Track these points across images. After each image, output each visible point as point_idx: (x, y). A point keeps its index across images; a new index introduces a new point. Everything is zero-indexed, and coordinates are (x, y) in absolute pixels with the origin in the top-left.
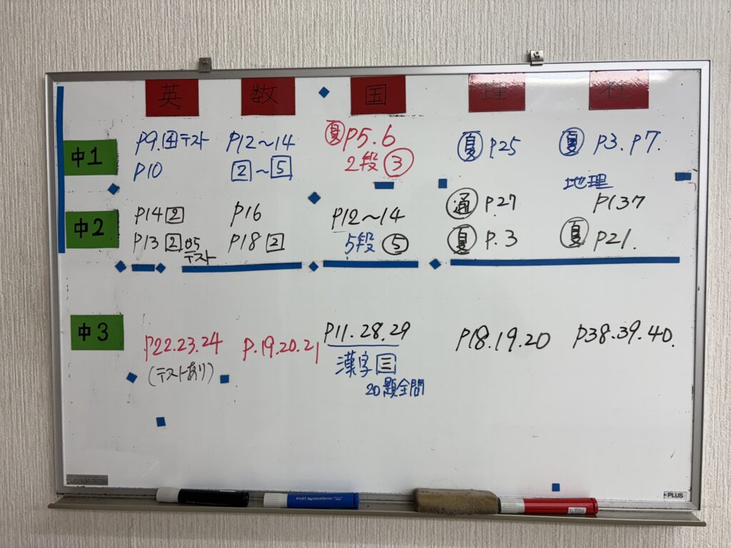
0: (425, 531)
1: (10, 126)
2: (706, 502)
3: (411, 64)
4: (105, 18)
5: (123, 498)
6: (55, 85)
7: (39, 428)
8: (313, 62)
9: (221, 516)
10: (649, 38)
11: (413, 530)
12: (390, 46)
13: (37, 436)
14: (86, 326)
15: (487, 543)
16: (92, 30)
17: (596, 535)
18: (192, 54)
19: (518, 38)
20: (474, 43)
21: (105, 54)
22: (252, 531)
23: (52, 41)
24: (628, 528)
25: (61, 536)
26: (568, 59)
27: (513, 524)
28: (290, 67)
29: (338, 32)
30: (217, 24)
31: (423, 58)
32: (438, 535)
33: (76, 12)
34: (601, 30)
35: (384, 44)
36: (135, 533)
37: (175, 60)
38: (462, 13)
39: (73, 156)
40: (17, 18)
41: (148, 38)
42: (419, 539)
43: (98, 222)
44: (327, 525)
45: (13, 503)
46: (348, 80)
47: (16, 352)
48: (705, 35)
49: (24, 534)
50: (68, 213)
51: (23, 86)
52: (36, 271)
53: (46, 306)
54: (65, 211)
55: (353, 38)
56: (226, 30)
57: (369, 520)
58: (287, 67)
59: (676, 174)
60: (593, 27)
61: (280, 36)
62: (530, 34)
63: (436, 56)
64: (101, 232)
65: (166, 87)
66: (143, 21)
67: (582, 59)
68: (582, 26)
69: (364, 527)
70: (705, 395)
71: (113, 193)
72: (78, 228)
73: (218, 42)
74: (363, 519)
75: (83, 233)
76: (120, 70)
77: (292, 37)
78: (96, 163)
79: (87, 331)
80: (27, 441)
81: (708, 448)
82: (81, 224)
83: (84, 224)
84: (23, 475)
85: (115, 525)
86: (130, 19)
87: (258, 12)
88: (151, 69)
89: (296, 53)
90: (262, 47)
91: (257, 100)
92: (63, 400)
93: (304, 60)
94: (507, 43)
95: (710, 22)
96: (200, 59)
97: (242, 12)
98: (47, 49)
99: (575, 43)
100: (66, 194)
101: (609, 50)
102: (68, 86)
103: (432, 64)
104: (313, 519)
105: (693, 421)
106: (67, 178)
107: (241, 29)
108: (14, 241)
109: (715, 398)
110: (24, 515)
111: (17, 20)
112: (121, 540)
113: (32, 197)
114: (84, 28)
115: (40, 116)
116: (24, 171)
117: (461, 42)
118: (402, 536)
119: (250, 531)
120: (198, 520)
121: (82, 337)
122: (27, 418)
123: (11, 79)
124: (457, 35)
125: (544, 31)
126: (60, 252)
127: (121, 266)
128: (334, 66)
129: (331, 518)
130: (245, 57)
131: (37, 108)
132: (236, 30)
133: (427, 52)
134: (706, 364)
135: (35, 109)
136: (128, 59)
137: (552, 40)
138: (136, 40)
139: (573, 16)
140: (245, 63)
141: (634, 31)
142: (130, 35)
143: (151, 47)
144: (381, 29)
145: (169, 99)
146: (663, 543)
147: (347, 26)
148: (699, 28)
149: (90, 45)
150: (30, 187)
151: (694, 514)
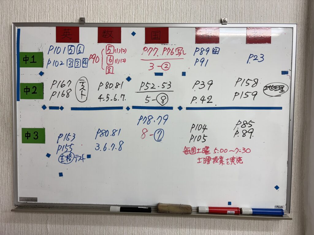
0: (174, 222)
2: (292, 210)
3: (171, 23)
5: (44, 207)
6: (17, 28)
7: (7, 177)
8: (129, 21)
9: (87, 215)
10: (272, 14)
11: (169, 221)
12: (162, 15)
13: (7, 180)
14: (29, 133)
15: (200, 227)
16: (33, 5)
17: (246, 224)
18: (77, 16)
19: (217, 13)
20: (198, 14)
21: (38, 15)
22: (100, 222)
23: (15, 9)
24: (260, 221)
25: (17, 224)
26: (237, 22)
27: (211, 219)
28: (119, 23)
29: (140, 8)
30: (87, 3)
31: (176, 20)
32: (179, 224)
34: (252, 10)
35: (160, 14)
36: (49, 222)
37: (69, 18)
38: (193, 1)
39: (24, 59)
41: (57, 9)
42: (172, 225)
43: (34, 88)
44: (132, 219)
46: (144, 28)
50: (21, 84)
51: (2, 28)
52: (7, 109)
53: (11, 124)
54: (20, 83)
55: (146, 11)
56: (91, 5)
57: (150, 217)
58: (118, 22)
59: (282, 71)
60: (248, 8)
61: (115, 9)
62: (222, 11)
63: (182, 19)
64: (36, 92)
65: (65, 30)
66: (55, 1)
67: (243, 22)
68: (243, 8)
69: (148, 220)
70: (293, 165)
71: (41, 75)
72: (26, 90)
73: (88, 11)
74: (148, 217)
75: (28, 92)
76: (45, 22)
77: (120, 10)
78: (34, 62)
79: (29, 135)
81: (294, 187)
82: (27, 89)
85: (40, 219)
88: (58, 22)
89: (122, 17)
90: (107, 14)
91: (104, 36)
92: (18, 165)
93: (125, 20)
94: (212, 15)
95: (297, 8)
96: (80, 18)
98: (13, 12)
99: (240, 16)
100: (20, 76)
101: (255, 18)
102: (22, 28)
103: (180, 23)
104: (126, 216)
105: (288, 176)
106: (21, 68)
107: (98, 6)
112: (43, 225)
113: (6, 76)
114: (29, 2)
115: (9, 41)
116: (2, 65)
117: (192, 14)
118: (165, 224)
119: (99, 222)
120: (76, 217)
121: (27, 138)
122: (2, 172)
124: (191, 11)
125: (228, 10)
126: (17, 100)
127: (44, 107)
128: (138, 22)
129: (134, 216)
130: (100, 18)
132: (96, 6)
133: (178, 17)
134: (293, 152)
135: (7, 38)
136: (48, 17)
137: (231, 13)
138: (52, 9)
139: (240, 4)
140: (100, 20)
141: (265, 11)
142: (49, 7)
143: (58, 12)
144: (158, 7)
145: (66, 35)
146: (274, 227)
147: (143, 5)
148: (292, 10)
149: (32, 11)
150: (5, 72)
151: (288, 215)
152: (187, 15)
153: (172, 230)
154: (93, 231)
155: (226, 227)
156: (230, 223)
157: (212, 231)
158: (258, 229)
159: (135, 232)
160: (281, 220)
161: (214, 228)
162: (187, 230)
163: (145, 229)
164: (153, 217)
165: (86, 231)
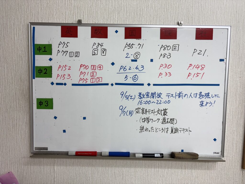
0: (144, 164)
1: (17, 38)
2: (225, 155)
3: (143, 24)
4: (48, 6)
5: (53, 154)
6: (32, 26)
7: (26, 133)
8: (113, 22)
9: (82, 160)
10: (213, 19)
11: (140, 163)
12: (137, 18)
13: (25, 136)
15: (162, 167)
16: (44, 9)
17: (193, 165)
18: (76, 18)
19: (175, 17)
20: (162, 18)
21: (48, 17)
22: (92, 164)
23: (31, 12)
24: (203, 163)
25: (32, 166)
26: (190, 24)
27: (169, 161)
29: (121, 13)
30: (84, 9)
31: (147, 22)
32: (147, 165)
33: (39, 3)
34: (200, 16)
35: (135, 17)
36: (56, 165)
37: (70, 20)
38: (159, 9)
39: (38, 49)
40: (20, 4)
41: (62, 13)
42: (142, 166)
43: (46, 70)
44: (114, 162)
45: (17, 156)
46: (124, 28)
47: (19, 109)
48: (230, 19)
49: (20, 166)
50: (36, 67)
51: (21, 26)
52: (25, 84)
53: (29, 95)
55: (126, 15)
56: (86, 11)
57: (127, 161)
58: (105, 23)
59: (220, 59)
60: (197, 15)
61: (103, 14)
62: (179, 16)
63: (151, 22)
64: (46, 73)
65: (68, 28)
66: (60, 7)
67: (194, 24)
68: (194, 14)
69: (125, 163)
70: (226, 124)
71: (50, 61)
73: (84, 15)
74: (125, 161)
75: (41, 73)
76: (53, 22)
77: (107, 14)
78: (45, 51)
79: (41, 103)
80: (22, 137)
81: (226, 139)
82: (40, 70)
83: (41, 70)
84: (20, 147)
85: (50, 163)
86: (56, 6)
87: (96, 6)
88: (63, 23)
89: (108, 19)
90: (97, 17)
91: (96, 33)
93: (110, 22)
94: (172, 19)
95: (231, 14)
96: (78, 20)
97: (92, 6)
98: (29, 15)
99: (192, 19)
100: (35, 61)
101: (202, 22)
102: (37, 27)
103: (149, 24)
104: (110, 160)
105: (222, 132)
106: (36, 56)
108: (18, 75)
109: (229, 125)
110: (20, 160)
111: (20, 5)
112: (51, 167)
113: (24, 61)
114: (41, 9)
115: (27, 36)
116: (22, 53)
117: (158, 18)
118: (137, 165)
120: (75, 161)
121: (40, 105)
122: (22, 130)
123: (17, 24)
124: (157, 16)
125: (183, 15)
126: (33, 79)
127: (52, 84)
128: (120, 24)
129: (116, 160)
130: (92, 20)
131: (26, 33)
132: (90, 11)
133: (148, 20)
134: (227, 115)
135: (25, 33)
136: (55, 19)
137: (185, 18)
138: (58, 13)
139: (192, 11)
140: (92, 21)
141: (209, 16)
142: (56, 11)
143: (63, 15)
144: (134, 13)
145: (68, 32)
146: (213, 167)
147: (124, 11)
148: (228, 16)
149: (43, 14)
150: (24, 58)
151: (222, 158)
152: (154, 18)
153: (142, 170)
154: (87, 171)
155: (180, 168)
156: (182, 164)
157: (170, 170)
158: (202, 168)
159: (116, 171)
160: (217, 162)
161: (171, 167)
162: (152, 169)
163: (124, 169)
164: (129, 161)
165: (82, 171)
